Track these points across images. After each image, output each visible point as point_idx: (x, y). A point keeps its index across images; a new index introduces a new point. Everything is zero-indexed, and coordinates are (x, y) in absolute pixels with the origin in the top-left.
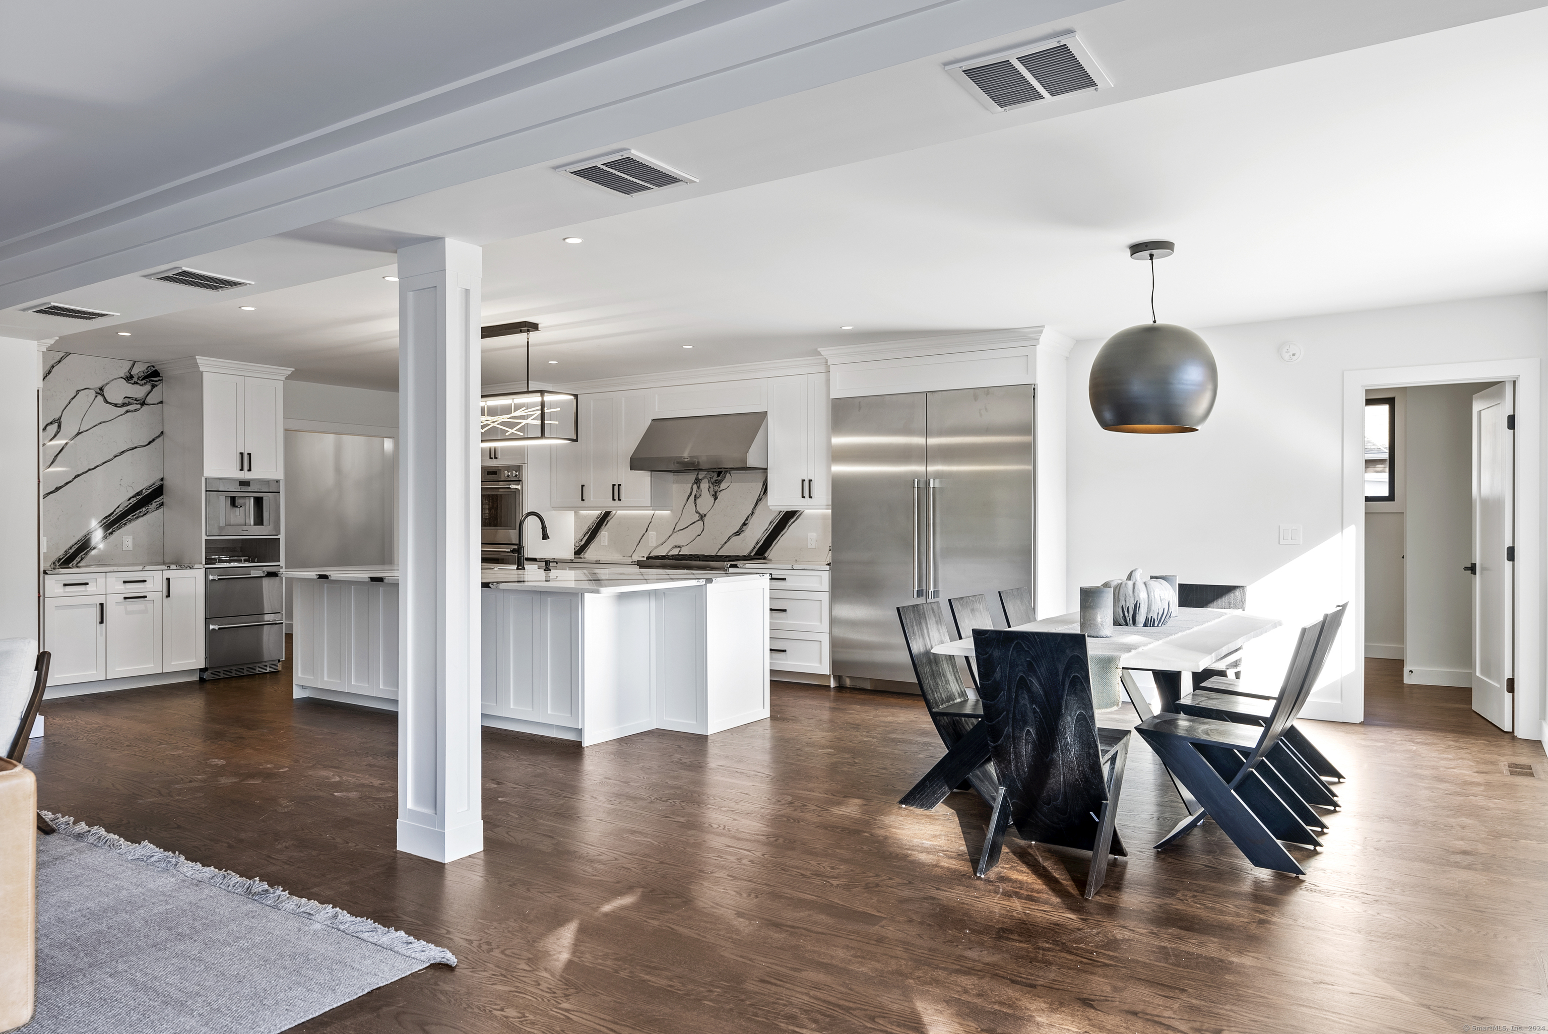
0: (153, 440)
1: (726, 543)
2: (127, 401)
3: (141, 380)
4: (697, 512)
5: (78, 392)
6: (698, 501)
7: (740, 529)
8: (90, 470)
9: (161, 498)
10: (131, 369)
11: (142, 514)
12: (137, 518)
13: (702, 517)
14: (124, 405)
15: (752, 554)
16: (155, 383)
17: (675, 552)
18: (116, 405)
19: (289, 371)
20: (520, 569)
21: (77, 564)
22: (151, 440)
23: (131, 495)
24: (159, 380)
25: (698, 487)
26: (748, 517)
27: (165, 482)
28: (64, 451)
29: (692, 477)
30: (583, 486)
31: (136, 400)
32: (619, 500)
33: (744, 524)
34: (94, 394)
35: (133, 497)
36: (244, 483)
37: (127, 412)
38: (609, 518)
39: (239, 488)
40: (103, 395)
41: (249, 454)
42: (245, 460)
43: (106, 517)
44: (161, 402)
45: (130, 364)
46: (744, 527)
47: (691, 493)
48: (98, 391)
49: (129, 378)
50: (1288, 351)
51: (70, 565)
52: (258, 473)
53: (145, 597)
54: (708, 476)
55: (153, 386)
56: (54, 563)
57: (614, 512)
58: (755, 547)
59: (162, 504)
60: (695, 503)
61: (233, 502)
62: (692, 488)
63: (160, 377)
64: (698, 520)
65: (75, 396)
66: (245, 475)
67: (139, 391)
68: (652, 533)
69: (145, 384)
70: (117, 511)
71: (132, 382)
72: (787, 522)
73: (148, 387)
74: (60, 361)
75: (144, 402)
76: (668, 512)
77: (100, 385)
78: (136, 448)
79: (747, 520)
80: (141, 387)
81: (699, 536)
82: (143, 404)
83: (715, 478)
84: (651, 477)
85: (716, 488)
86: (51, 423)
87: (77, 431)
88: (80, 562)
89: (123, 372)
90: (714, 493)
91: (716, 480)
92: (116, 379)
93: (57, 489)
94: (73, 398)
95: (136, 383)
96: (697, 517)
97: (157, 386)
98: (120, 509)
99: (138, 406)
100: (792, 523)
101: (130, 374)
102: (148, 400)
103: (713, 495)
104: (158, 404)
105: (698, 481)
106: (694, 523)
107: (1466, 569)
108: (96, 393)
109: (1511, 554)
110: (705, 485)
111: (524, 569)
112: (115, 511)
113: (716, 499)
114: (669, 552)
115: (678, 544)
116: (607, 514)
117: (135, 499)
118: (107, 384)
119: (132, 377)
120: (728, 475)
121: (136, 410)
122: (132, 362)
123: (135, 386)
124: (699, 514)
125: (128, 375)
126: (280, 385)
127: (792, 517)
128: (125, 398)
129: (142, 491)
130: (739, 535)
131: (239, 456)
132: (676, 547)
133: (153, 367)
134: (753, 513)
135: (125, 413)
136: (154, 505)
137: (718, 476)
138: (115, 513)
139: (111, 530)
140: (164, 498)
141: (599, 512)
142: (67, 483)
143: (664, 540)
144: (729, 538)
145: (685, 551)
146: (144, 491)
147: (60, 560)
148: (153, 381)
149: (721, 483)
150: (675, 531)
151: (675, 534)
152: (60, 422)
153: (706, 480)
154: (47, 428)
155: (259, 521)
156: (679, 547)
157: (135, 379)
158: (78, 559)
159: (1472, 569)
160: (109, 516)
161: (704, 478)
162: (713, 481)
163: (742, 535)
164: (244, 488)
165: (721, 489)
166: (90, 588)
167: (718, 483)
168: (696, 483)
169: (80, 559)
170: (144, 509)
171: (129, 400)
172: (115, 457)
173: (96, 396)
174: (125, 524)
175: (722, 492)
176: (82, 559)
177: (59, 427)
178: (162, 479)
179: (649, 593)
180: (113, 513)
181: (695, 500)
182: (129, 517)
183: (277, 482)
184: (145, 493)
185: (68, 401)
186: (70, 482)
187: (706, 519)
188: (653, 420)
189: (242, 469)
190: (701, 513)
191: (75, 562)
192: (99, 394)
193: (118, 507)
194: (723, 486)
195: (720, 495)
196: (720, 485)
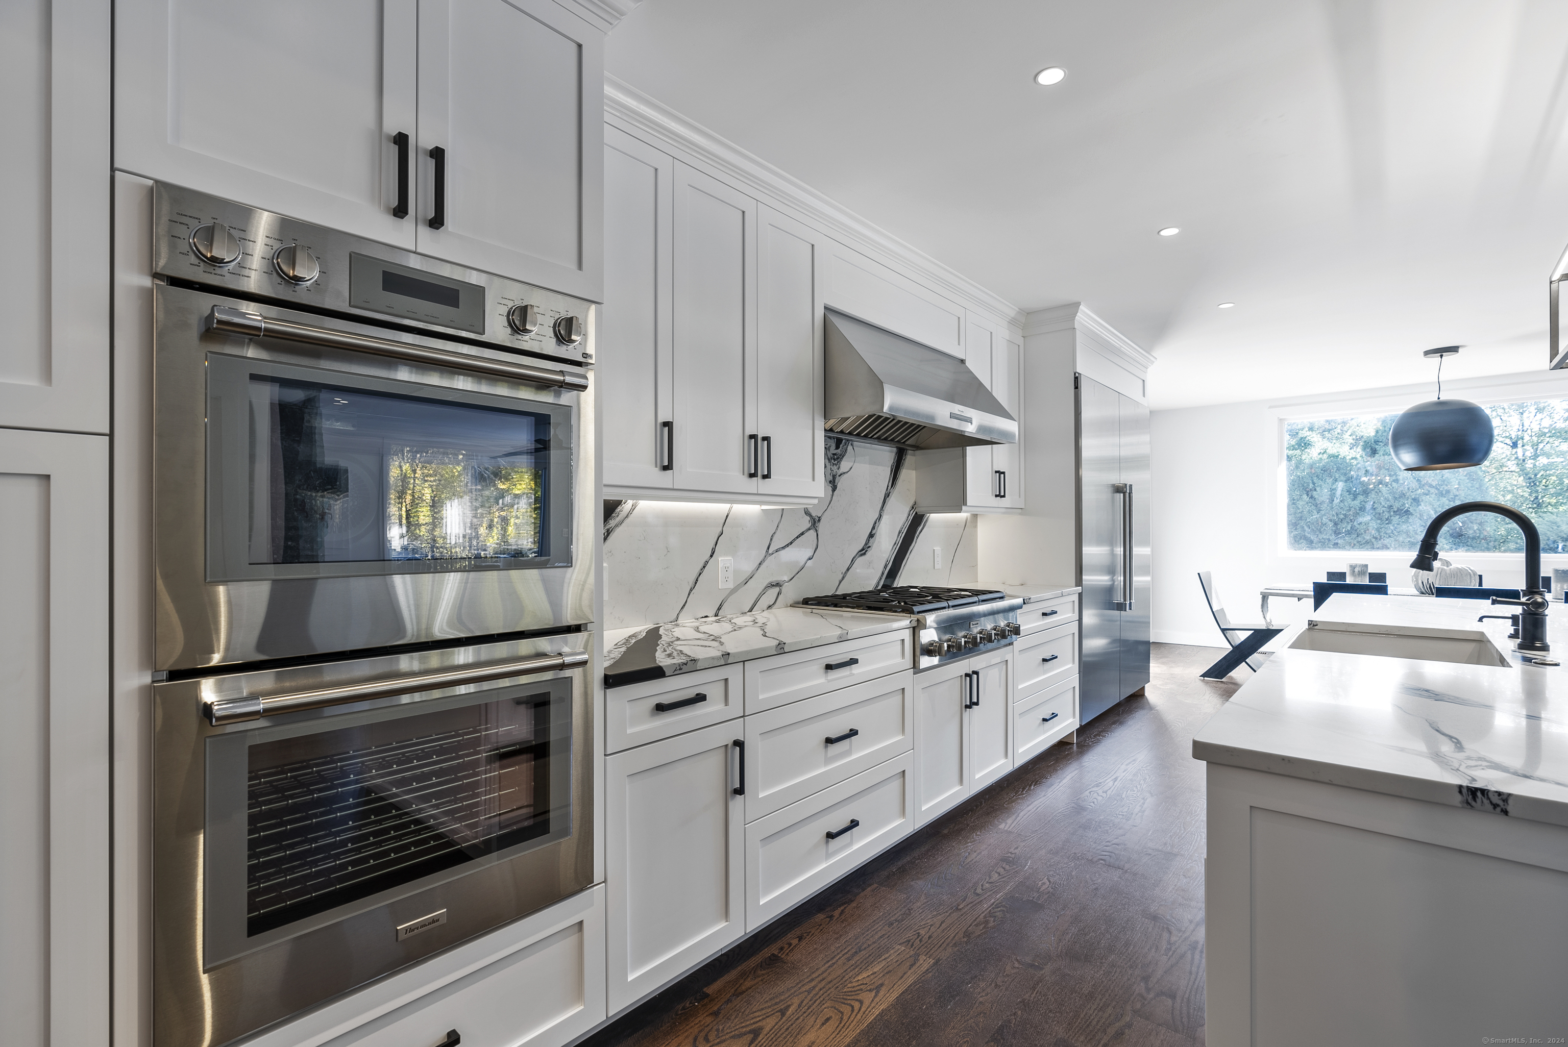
1: (848, 569)
4: (807, 513)
7: (866, 544)
13: (815, 523)
15: (879, 587)
26: (875, 523)
33: (871, 536)
46: (871, 540)
57: (627, 506)
58: (883, 573)
64: (809, 529)
68: (723, 560)
72: (915, 532)
79: (873, 528)
81: (810, 559)
83: (833, 450)
85: (835, 468)
90: (831, 478)
91: (834, 454)
96: (806, 523)
100: (921, 532)
103: (830, 482)
106: (802, 534)
113: (834, 489)
115: (777, 579)
120: (850, 448)
124: (810, 516)
127: (919, 524)
130: (864, 554)
132: (772, 585)
134: (880, 516)
137: (837, 447)
143: (750, 573)
144: (853, 561)
149: (842, 458)
150: (770, 551)
151: (770, 559)
156: (778, 585)
162: (828, 454)
163: (868, 554)
165: (841, 471)
175: (842, 477)
187: (821, 526)
190: (814, 515)
194: (845, 465)
195: (841, 483)
196: (839, 462)
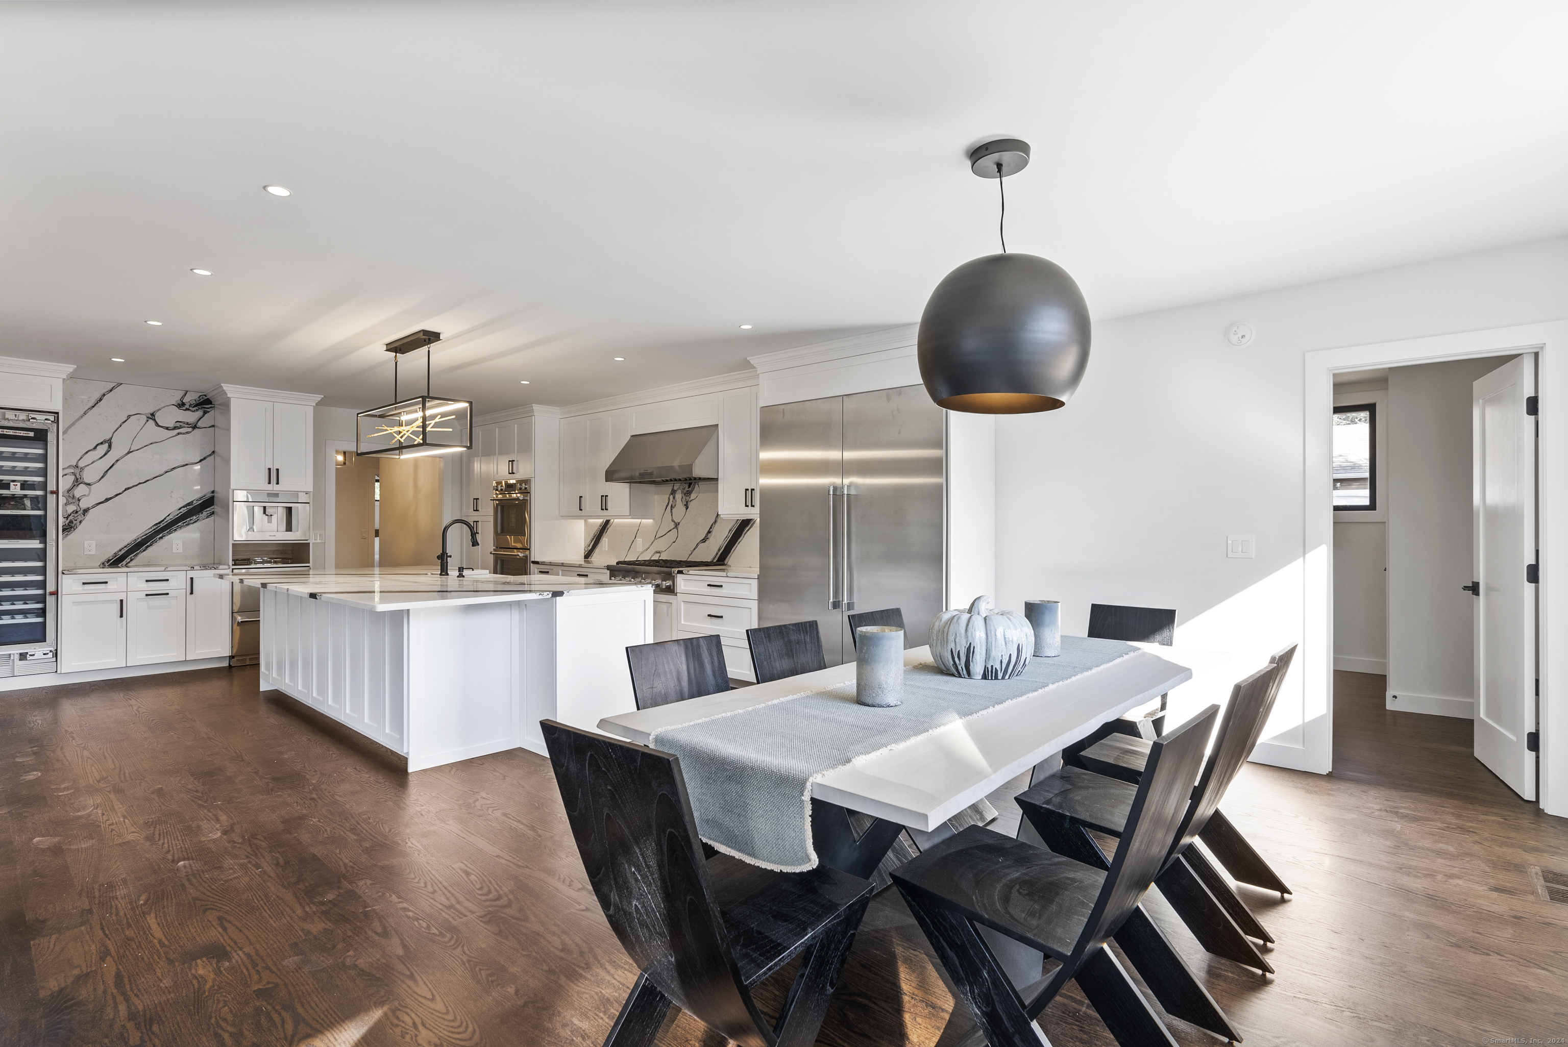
0: (205, 458)
1: (694, 549)
2: (178, 425)
3: (193, 407)
4: (673, 521)
5: (129, 417)
6: (674, 510)
7: (706, 537)
8: (140, 483)
9: (212, 507)
10: (183, 397)
11: (192, 522)
12: (188, 525)
13: (677, 525)
14: (175, 428)
15: (715, 561)
16: (207, 410)
17: (656, 557)
18: (167, 428)
19: (319, 397)
20: (443, 575)
21: (127, 564)
22: (202, 458)
23: (182, 505)
24: (211, 407)
25: (674, 498)
26: (712, 525)
27: (216, 494)
28: (114, 467)
29: (668, 488)
30: (581, 497)
31: (187, 424)
32: (607, 509)
33: (709, 532)
34: (145, 419)
35: (184, 507)
36: (272, 495)
37: (179, 434)
38: (608, 526)
39: (268, 499)
40: (154, 420)
41: (277, 470)
42: (273, 475)
43: (156, 524)
44: (213, 426)
45: (182, 393)
46: (709, 535)
47: (668, 503)
48: (150, 416)
49: (181, 405)
50: (1236, 333)
51: (120, 565)
52: (286, 486)
53: (168, 594)
54: (682, 487)
55: (205, 413)
56: (103, 564)
57: (612, 520)
58: (717, 554)
59: (213, 513)
60: (671, 512)
61: (266, 511)
62: (669, 499)
63: (212, 404)
64: (674, 528)
65: (126, 421)
66: (274, 487)
67: (191, 417)
68: (639, 540)
69: (197, 410)
70: (168, 518)
71: (184, 408)
72: (743, 530)
73: (200, 413)
74: (111, 391)
75: (196, 425)
76: (651, 521)
77: (151, 411)
78: (187, 465)
79: (711, 528)
80: (193, 413)
81: (674, 542)
82: (195, 427)
83: (687, 489)
84: (630, 488)
85: (688, 498)
86: (102, 443)
87: (128, 450)
88: (129, 562)
89: (176, 399)
90: (686, 503)
91: (687, 491)
92: (167, 406)
93: (107, 500)
94: (124, 422)
95: (187, 409)
96: (672, 525)
97: (208, 412)
98: (171, 517)
99: (190, 429)
100: (747, 531)
101: (182, 401)
102: (200, 424)
103: (685, 505)
104: (209, 427)
105: (673, 492)
106: (671, 530)
107: (1466, 588)
108: (148, 417)
109: (1533, 574)
110: (679, 496)
111: (447, 574)
112: (165, 519)
113: (687, 508)
114: (651, 558)
115: (658, 550)
116: (607, 522)
117: (185, 508)
118: (158, 410)
119: (183, 404)
120: (697, 486)
121: (187, 433)
122: (184, 392)
123: (187, 412)
124: (674, 522)
125: (180, 402)
126: (310, 411)
127: (747, 525)
128: (176, 422)
129: (192, 502)
130: (705, 542)
131: (267, 471)
132: (657, 552)
133: (206, 396)
134: (716, 521)
135: (176, 435)
136: (205, 513)
137: (689, 487)
138: (165, 520)
139: (161, 535)
140: (216, 508)
141: (602, 520)
142: (117, 495)
143: (648, 546)
144: (697, 545)
145: (664, 557)
146: (194, 502)
147: (109, 560)
148: (205, 408)
149: (691, 493)
150: (656, 538)
151: (656, 541)
152: (110, 443)
153: (680, 491)
154: (98, 447)
155: (289, 528)
156: (659, 552)
157: (187, 406)
158: (128, 560)
159: (1474, 588)
160: (160, 523)
161: (678, 489)
162: (685, 491)
163: (707, 542)
164: (272, 499)
165: (691, 499)
166: (109, 586)
167: (688, 493)
168: (672, 494)
169: (129, 560)
170: (194, 517)
171: (181, 424)
172: (166, 472)
173: (147, 421)
174: (175, 530)
175: (692, 502)
176: (131, 560)
177: (110, 446)
178: (213, 492)
179: (510, 604)
180: (163, 521)
181: (671, 509)
182: (180, 524)
184: (196, 503)
185: (119, 425)
186: (120, 494)
187: (680, 527)
188: (632, 436)
189: (269, 483)
190: (676, 521)
191: (124, 563)
192: (150, 418)
193: (169, 515)
194: (693, 496)
195: (691, 505)
196: (690, 495)
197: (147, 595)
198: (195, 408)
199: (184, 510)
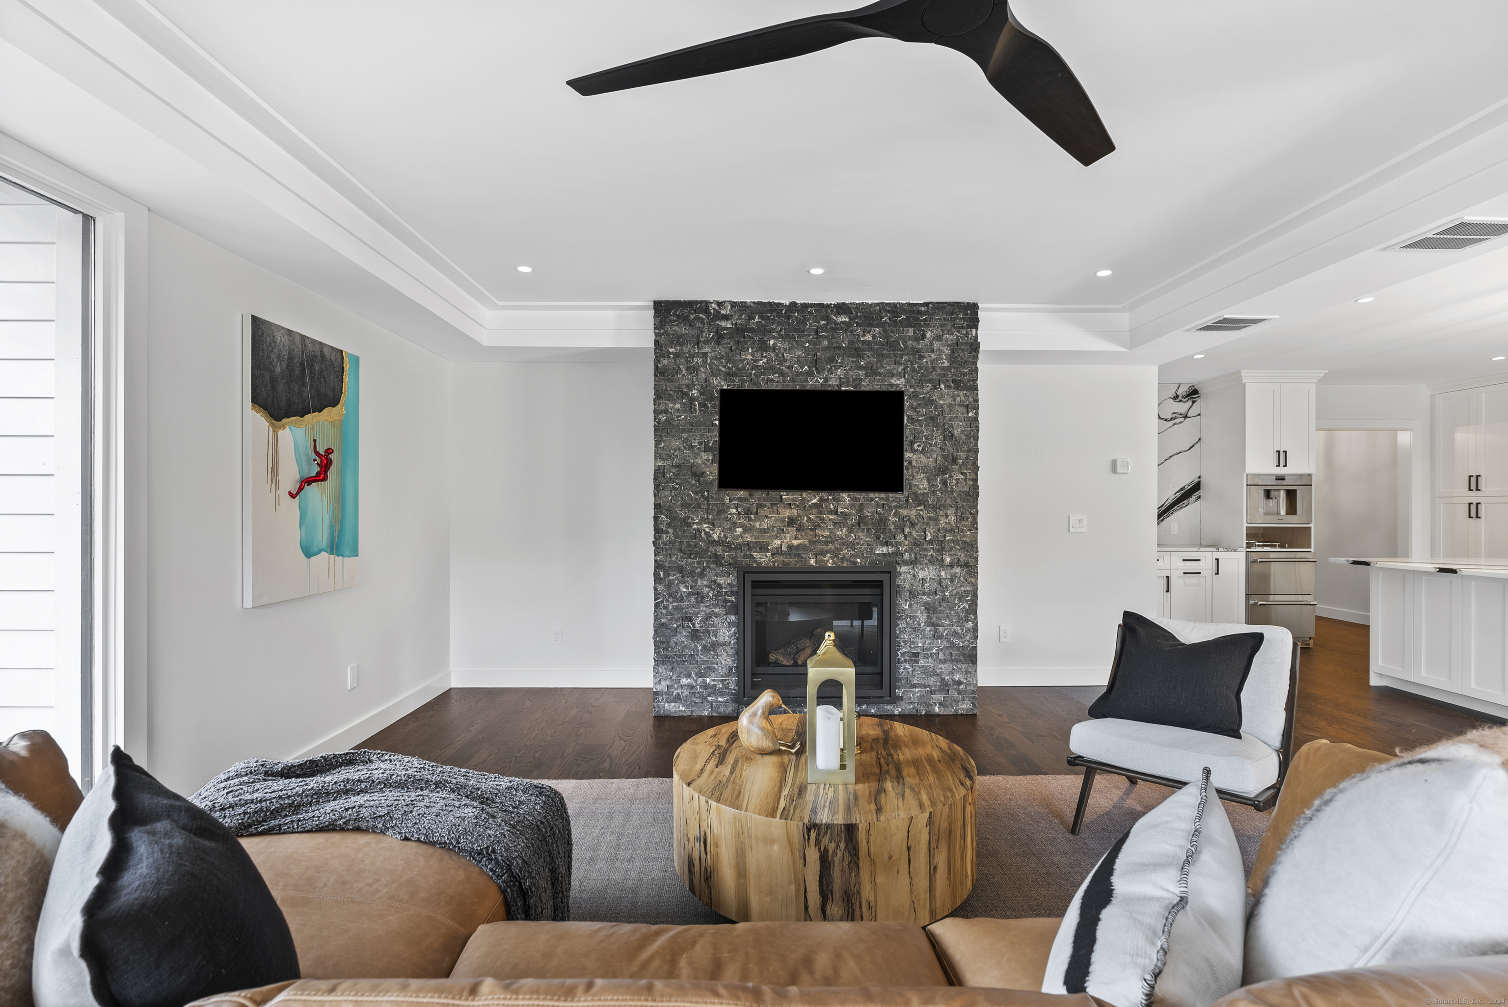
0: (1193, 446)
2: (1174, 416)
3: (1185, 398)
9: (1199, 492)
10: (1177, 390)
11: (1184, 505)
12: (1181, 508)
14: (1172, 419)
16: (1195, 400)
18: (1166, 420)
19: (1321, 373)
22: (1191, 445)
23: (1177, 491)
24: (1198, 397)
27: (1201, 479)
31: (1181, 414)
35: (1178, 492)
36: (1281, 478)
37: (1174, 424)
39: (1275, 482)
41: (1285, 452)
42: (1282, 457)
44: (1199, 415)
45: (1176, 387)
49: (1176, 397)
52: (1293, 468)
53: (1199, 573)
55: (1193, 402)
59: (1199, 497)
61: (1268, 494)
63: (1198, 394)
66: (1281, 471)
67: (1182, 407)
69: (1187, 401)
70: (1167, 503)
71: (1178, 400)
73: (1190, 403)
75: (1186, 415)
78: (1180, 452)
80: (1184, 404)
82: (1186, 417)
89: (1172, 394)
92: (1167, 399)
95: (1180, 401)
97: (1196, 401)
98: (1169, 501)
99: (1183, 419)
101: (1177, 394)
102: (1189, 414)
104: (1197, 416)
117: (1179, 493)
118: (1160, 404)
119: (1177, 396)
121: (1181, 423)
122: (1178, 385)
123: (1180, 403)
125: (1175, 395)
126: (1313, 388)
128: (1172, 413)
129: (1184, 486)
131: (1276, 454)
133: (1193, 386)
135: (1173, 426)
136: (1193, 498)
138: (1165, 504)
139: (1162, 518)
140: (1201, 492)
148: (1193, 398)
155: (1289, 512)
157: (1180, 398)
160: (1161, 506)
164: (1279, 482)
166: (1159, 564)
170: (1186, 501)
171: (1176, 415)
172: (1166, 460)
174: (1172, 513)
178: (1200, 477)
180: (1163, 505)
182: (1175, 507)
183: (1309, 475)
184: (1187, 488)
189: (1278, 466)
193: (1167, 500)
197: (1185, 573)
198: (1187, 399)
199: (1178, 495)
